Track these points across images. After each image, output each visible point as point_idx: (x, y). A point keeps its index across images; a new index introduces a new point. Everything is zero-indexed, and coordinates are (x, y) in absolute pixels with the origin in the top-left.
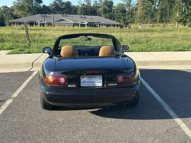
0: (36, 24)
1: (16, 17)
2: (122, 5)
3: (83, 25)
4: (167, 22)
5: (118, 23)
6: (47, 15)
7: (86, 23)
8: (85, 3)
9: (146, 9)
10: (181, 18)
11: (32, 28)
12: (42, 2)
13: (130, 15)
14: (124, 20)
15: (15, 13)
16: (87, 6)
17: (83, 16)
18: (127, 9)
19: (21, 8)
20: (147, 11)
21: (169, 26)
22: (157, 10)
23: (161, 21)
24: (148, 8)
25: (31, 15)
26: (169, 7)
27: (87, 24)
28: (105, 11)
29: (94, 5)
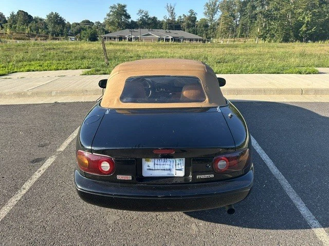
0: (125, 39)
1: (107, 32)
2: (205, 20)
3: (167, 40)
4: (246, 37)
5: (201, 38)
6: (135, 30)
7: (170, 37)
8: (170, 18)
9: (228, 24)
10: (262, 34)
11: (121, 42)
12: (130, 18)
13: (212, 30)
14: (207, 34)
15: (107, 28)
16: (172, 21)
17: (168, 31)
18: (209, 24)
19: (112, 23)
20: (228, 26)
21: (249, 41)
22: (238, 25)
23: (242, 36)
24: (230, 24)
25: (120, 30)
26: (250, 22)
27: (172, 39)
28: (189, 26)
29: (178, 20)
